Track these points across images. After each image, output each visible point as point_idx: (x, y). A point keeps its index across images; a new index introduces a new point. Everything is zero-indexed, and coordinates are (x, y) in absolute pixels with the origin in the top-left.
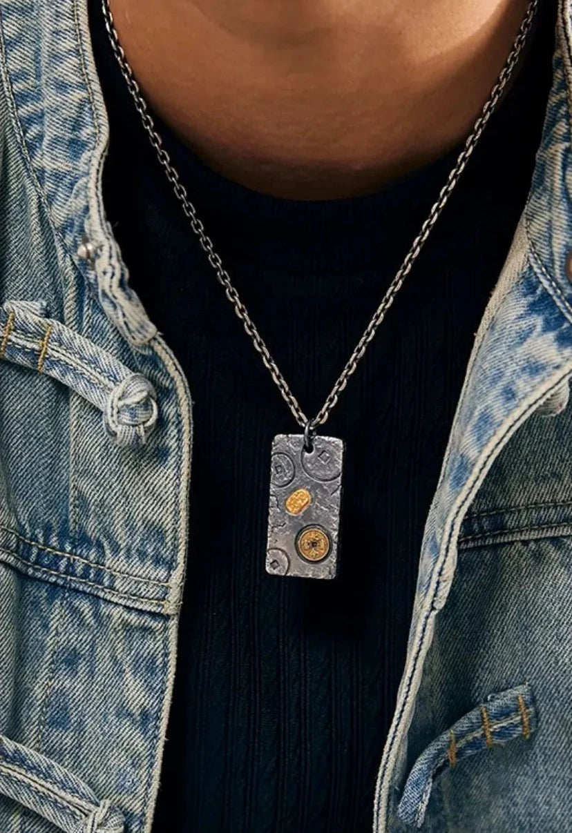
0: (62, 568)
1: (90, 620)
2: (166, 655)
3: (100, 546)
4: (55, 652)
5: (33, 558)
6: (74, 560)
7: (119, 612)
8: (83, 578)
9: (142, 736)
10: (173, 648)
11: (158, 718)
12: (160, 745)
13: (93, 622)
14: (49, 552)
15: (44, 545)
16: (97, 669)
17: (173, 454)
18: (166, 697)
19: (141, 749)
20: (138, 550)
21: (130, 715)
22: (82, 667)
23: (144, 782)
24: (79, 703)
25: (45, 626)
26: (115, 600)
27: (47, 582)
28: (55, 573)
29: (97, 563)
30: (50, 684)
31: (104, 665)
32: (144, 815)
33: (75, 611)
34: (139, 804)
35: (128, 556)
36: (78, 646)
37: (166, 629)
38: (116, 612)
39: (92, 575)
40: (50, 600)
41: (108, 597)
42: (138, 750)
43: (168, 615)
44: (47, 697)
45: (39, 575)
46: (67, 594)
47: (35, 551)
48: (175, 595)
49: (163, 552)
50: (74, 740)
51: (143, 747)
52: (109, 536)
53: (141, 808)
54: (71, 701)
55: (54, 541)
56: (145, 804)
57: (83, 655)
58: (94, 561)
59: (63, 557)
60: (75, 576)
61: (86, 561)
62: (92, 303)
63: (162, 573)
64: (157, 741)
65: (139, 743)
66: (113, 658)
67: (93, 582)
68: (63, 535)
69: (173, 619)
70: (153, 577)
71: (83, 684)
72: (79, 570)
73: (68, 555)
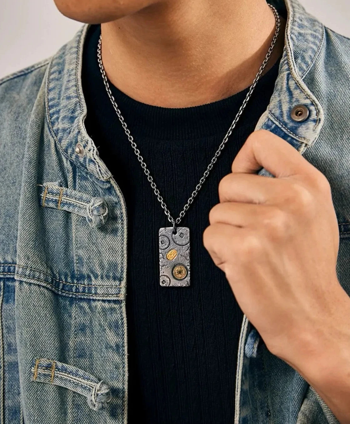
0: (74, 290)
1: (88, 310)
2: (122, 319)
3: (89, 277)
4: (76, 327)
5: (61, 287)
6: (79, 286)
7: (100, 304)
8: (83, 293)
9: (118, 355)
10: (124, 315)
11: (123, 346)
12: (126, 357)
13: (89, 311)
14: (68, 285)
15: (65, 282)
16: (94, 331)
17: (120, 230)
18: (125, 337)
19: (118, 361)
20: (106, 275)
21: (111, 347)
22: (88, 331)
23: (122, 374)
24: (89, 346)
25: (70, 316)
26: (98, 298)
27: (68, 297)
28: (72, 293)
29: (88, 285)
30: (76, 340)
31: (97, 328)
32: (124, 388)
33: (81, 308)
34: (121, 384)
35: (102, 278)
36: (85, 322)
37: (121, 307)
38: (99, 304)
39: (87, 291)
40: (71, 305)
41: (95, 298)
42: (117, 361)
43: (121, 300)
44: (75, 346)
45: (64, 294)
46: (77, 302)
47: (61, 285)
48: (123, 291)
49: (117, 274)
50: (90, 362)
51: (119, 360)
52: (92, 272)
53: (122, 386)
54: (86, 345)
55: (69, 280)
56: (123, 384)
57: (87, 326)
58: (87, 284)
59: (74, 286)
60: (80, 293)
61: (83, 285)
62: (80, 178)
63: (117, 283)
64: (125, 356)
65: (117, 359)
66: (100, 324)
67: (87, 293)
68: (73, 277)
69: (124, 302)
70: (113, 285)
71: (90, 338)
72: (81, 290)
73: (76, 285)
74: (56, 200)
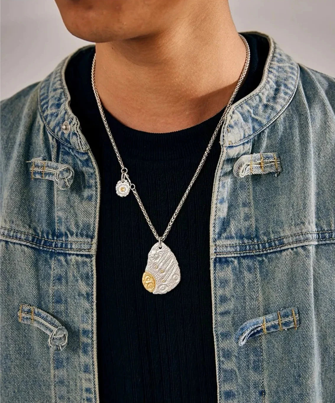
0: (53, 246)
1: (64, 263)
2: (92, 271)
3: (66, 235)
4: (54, 277)
5: (42, 243)
6: (58, 242)
7: (74, 257)
8: (61, 248)
9: (88, 302)
10: (94, 268)
11: (92, 295)
12: (95, 304)
13: (65, 263)
14: (50, 241)
15: (47, 239)
16: (69, 280)
17: (94, 196)
18: (94, 286)
19: (88, 307)
20: (80, 233)
21: (83, 295)
22: (64, 281)
23: (91, 318)
24: (64, 293)
25: (50, 267)
26: (72, 252)
27: (49, 251)
28: (52, 248)
29: (66, 241)
30: (54, 288)
31: (71, 278)
32: (92, 330)
33: (59, 261)
34: (90, 327)
35: (77, 235)
36: (61, 273)
37: (91, 261)
38: (73, 257)
39: (64, 246)
40: (51, 258)
41: (70, 252)
42: (87, 307)
43: (92, 255)
44: (53, 293)
45: (45, 249)
46: (56, 255)
47: (43, 241)
48: (94, 247)
49: (89, 233)
50: (65, 307)
51: (89, 306)
52: (69, 230)
53: (91, 328)
54: (61, 293)
55: (50, 237)
56: (92, 326)
57: (63, 276)
58: (64, 240)
59: (53, 242)
60: (58, 248)
61: (62, 242)
63: (89, 240)
64: (93, 303)
65: (87, 305)
66: (74, 276)
67: (64, 248)
68: (53, 235)
69: (94, 256)
70: (86, 241)
71: (65, 287)
72: (59, 245)
73: (56, 241)
74: (41, 172)
